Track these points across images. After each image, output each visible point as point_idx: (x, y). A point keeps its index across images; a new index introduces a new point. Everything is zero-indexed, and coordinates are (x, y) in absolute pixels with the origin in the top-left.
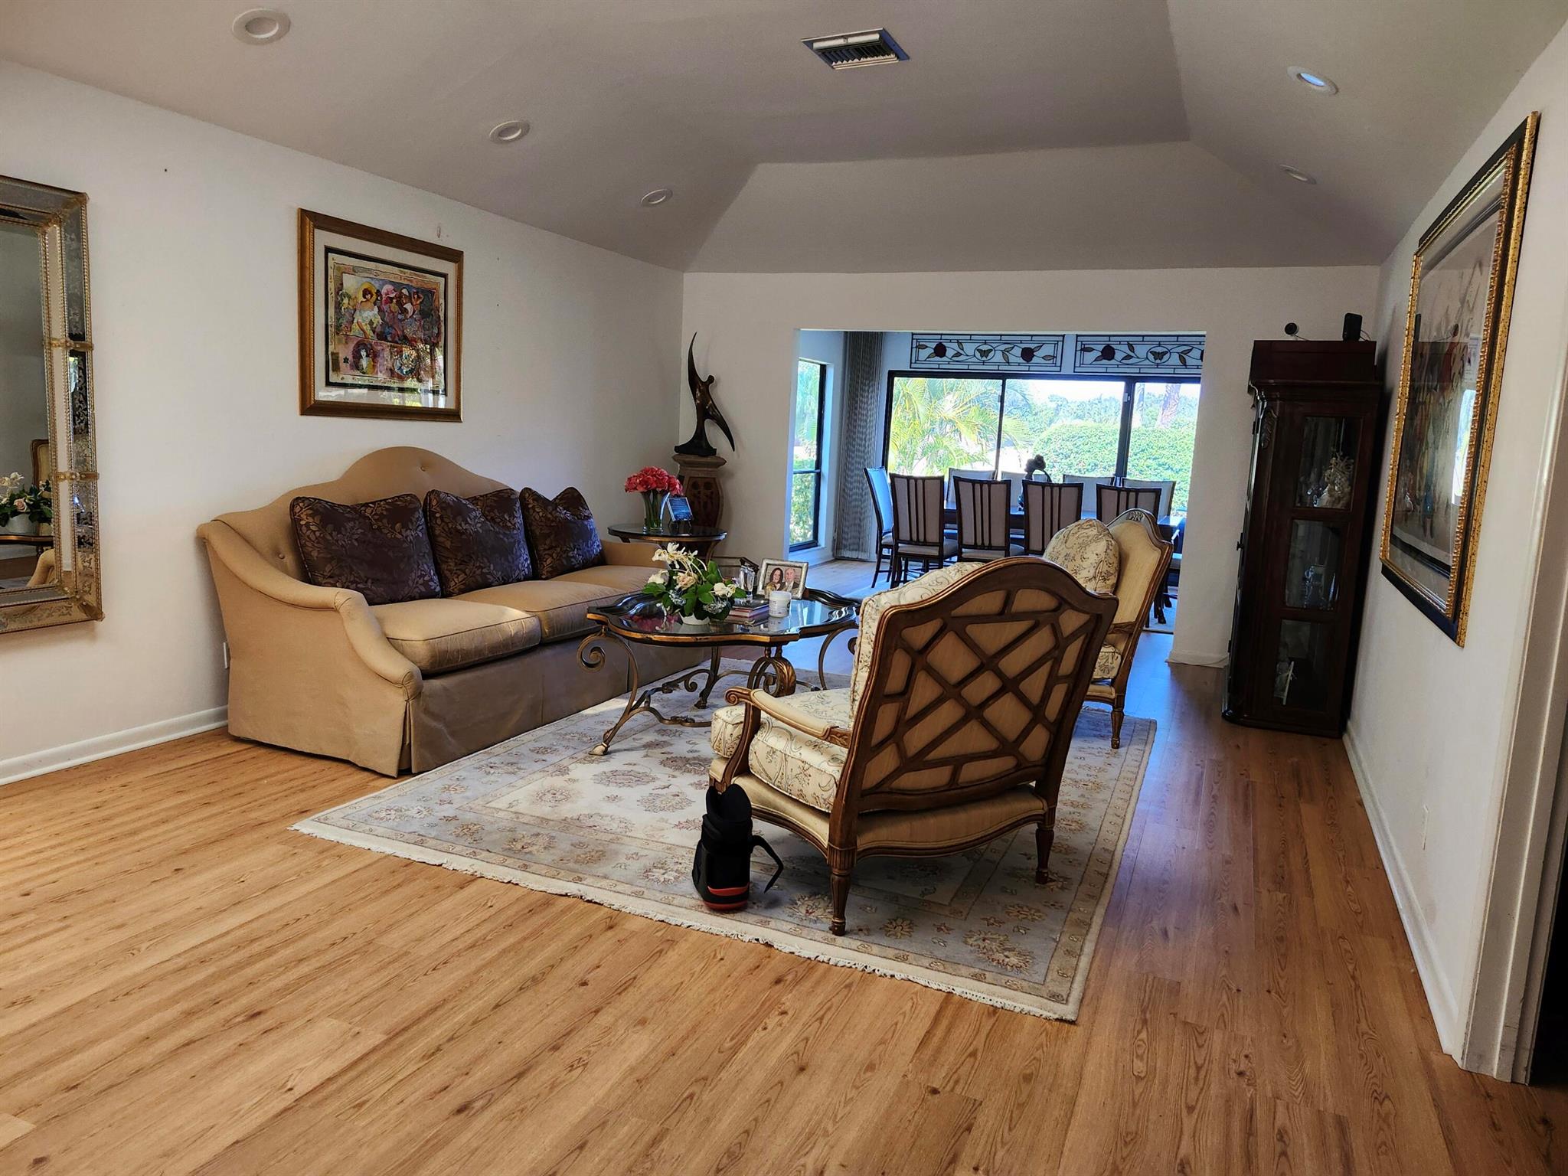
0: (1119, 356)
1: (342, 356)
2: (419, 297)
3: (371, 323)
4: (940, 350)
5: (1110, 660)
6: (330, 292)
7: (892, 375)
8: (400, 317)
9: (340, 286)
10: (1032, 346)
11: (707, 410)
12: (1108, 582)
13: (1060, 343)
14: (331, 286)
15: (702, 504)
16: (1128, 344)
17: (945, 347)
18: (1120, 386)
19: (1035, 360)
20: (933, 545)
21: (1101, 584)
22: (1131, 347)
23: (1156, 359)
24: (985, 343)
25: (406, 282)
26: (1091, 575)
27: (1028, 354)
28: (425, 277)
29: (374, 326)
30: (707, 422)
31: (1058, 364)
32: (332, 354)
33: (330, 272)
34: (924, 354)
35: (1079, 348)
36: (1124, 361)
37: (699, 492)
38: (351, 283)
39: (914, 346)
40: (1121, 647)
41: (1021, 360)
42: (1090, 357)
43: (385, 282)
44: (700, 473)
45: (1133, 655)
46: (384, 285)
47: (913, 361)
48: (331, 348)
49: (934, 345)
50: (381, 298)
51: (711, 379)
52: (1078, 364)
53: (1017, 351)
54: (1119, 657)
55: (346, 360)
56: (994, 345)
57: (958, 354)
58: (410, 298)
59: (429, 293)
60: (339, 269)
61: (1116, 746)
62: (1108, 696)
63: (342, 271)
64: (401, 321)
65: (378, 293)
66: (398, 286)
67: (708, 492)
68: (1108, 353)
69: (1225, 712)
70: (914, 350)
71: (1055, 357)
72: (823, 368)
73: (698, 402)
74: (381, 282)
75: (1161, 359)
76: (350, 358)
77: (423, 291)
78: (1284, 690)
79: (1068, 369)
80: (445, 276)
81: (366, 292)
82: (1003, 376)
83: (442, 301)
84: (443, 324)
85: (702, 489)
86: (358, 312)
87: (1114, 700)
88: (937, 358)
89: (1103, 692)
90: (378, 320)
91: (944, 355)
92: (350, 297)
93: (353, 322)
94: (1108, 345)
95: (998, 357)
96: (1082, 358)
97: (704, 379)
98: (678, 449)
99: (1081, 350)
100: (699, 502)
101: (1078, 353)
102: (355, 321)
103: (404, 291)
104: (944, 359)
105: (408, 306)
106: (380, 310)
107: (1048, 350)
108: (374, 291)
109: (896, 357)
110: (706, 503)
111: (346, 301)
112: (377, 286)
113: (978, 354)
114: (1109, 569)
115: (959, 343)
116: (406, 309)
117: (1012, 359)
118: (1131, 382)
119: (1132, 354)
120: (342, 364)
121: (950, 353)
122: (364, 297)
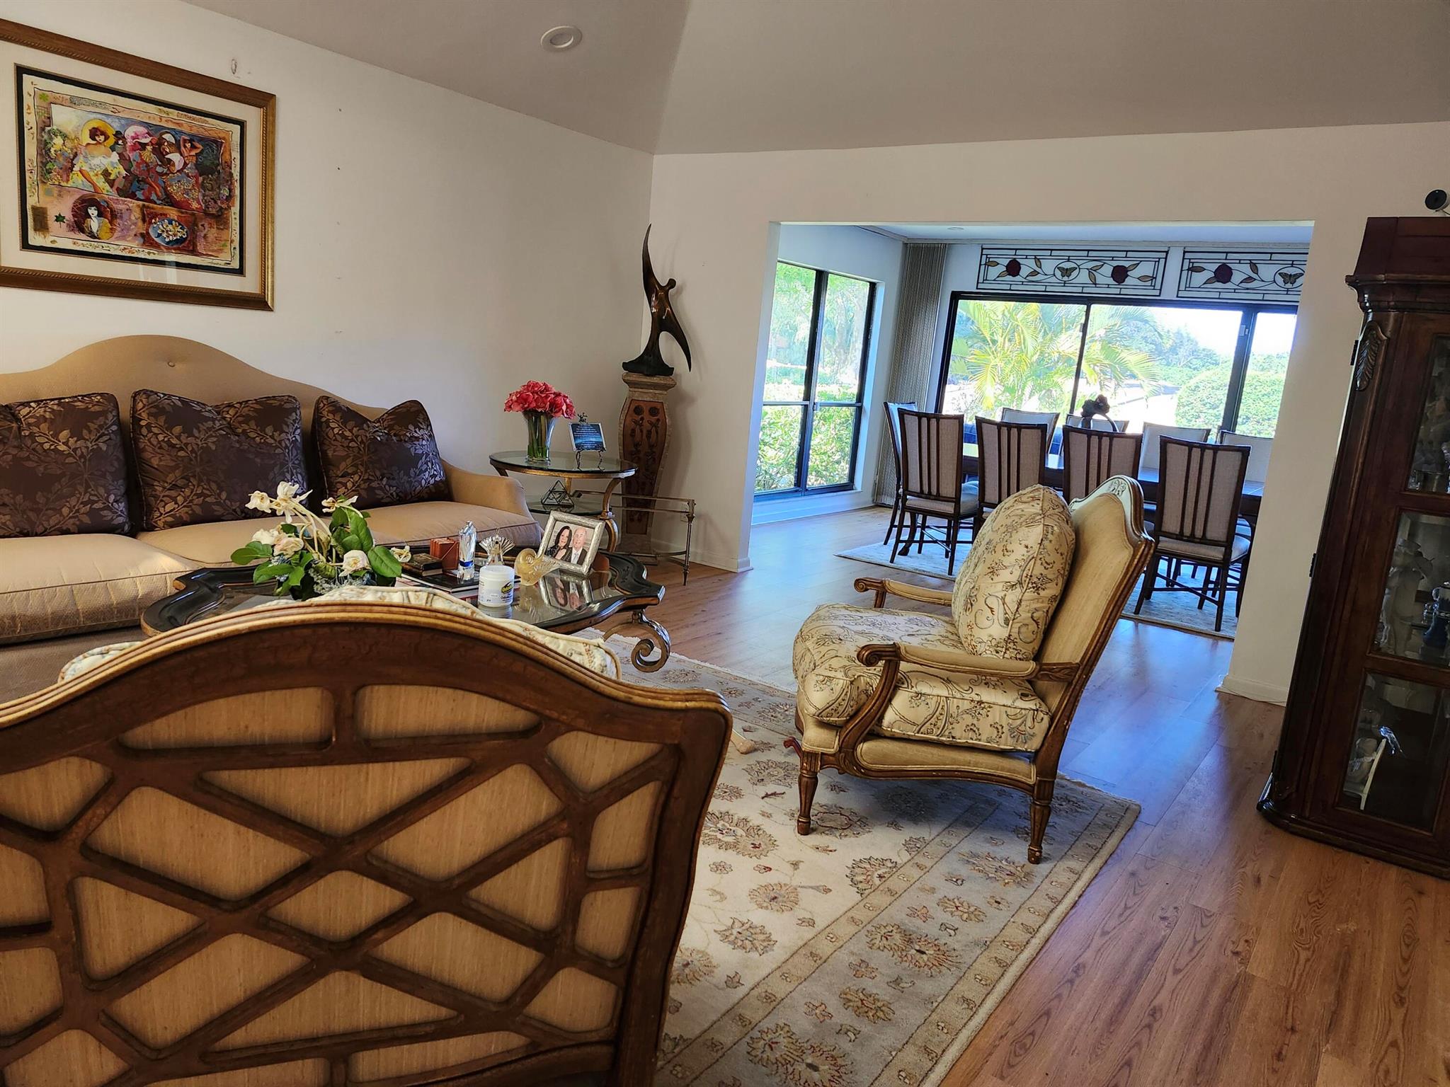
0: (1237, 277)
1: (52, 213)
2: (193, 147)
3: (106, 174)
4: (1013, 268)
5: (1029, 723)
6: (26, 127)
7: (956, 297)
8: (159, 169)
9: (46, 123)
10: (1127, 264)
11: (666, 322)
12: (1042, 593)
13: (1162, 261)
14: (30, 119)
15: (645, 432)
16: (1251, 263)
17: (1019, 264)
18: (1238, 315)
19: (1128, 281)
20: (947, 500)
21: (1030, 594)
22: (1254, 267)
23: (1285, 283)
24: (1068, 260)
25: (171, 126)
26: (1014, 579)
27: (1120, 274)
28: (207, 122)
29: (112, 177)
30: (664, 336)
31: (1158, 287)
32: (34, 208)
33: (28, 101)
34: (994, 272)
35: (1186, 267)
36: (1244, 285)
37: (642, 419)
38: (64, 118)
39: (983, 262)
40: (1054, 701)
41: (1111, 281)
42: (1199, 279)
43: (131, 122)
44: (646, 396)
45: (1069, 718)
46: (128, 125)
47: (981, 280)
48: (31, 201)
49: (1006, 262)
50: (125, 143)
51: (672, 283)
52: (1182, 287)
53: (1107, 270)
54: (1046, 719)
55: (59, 218)
56: (1079, 262)
57: (1035, 273)
58: (177, 147)
59: (214, 144)
60: (43, 97)
61: (1036, 859)
62: (1024, 779)
63: (49, 101)
64: (162, 174)
65: (119, 135)
66: (152, 129)
67: (653, 419)
68: (1223, 274)
69: (1263, 802)
70: (983, 267)
71: (1154, 278)
72: (873, 287)
73: (654, 310)
74: (123, 122)
75: (1292, 284)
76: (68, 215)
77: (201, 140)
78: (1364, 783)
79: (1169, 293)
80: (242, 124)
81: (94, 133)
82: (1088, 301)
83: (236, 154)
84: (237, 185)
85: (646, 415)
86: (80, 158)
87: (1033, 786)
88: (1009, 278)
89: (1014, 771)
90: (119, 171)
91: (1018, 274)
92: (65, 137)
93: (71, 169)
94: (1224, 264)
95: (1083, 277)
96: (1189, 279)
97: (663, 282)
98: (625, 366)
99: (1188, 270)
100: (642, 431)
101: (1185, 273)
102: (76, 168)
103: (167, 137)
104: (1018, 278)
105: (175, 157)
106: (122, 158)
107: (1146, 269)
108: (111, 132)
109: (961, 274)
110: (649, 432)
111: (58, 141)
112: (116, 126)
113: (1058, 273)
114: (1045, 572)
115: (1037, 260)
116: (169, 160)
117: (1100, 280)
118: (1251, 311)
119: (1254, 276)
120: (51, 222)
121: (1024, 271)
122: (93, 137)
